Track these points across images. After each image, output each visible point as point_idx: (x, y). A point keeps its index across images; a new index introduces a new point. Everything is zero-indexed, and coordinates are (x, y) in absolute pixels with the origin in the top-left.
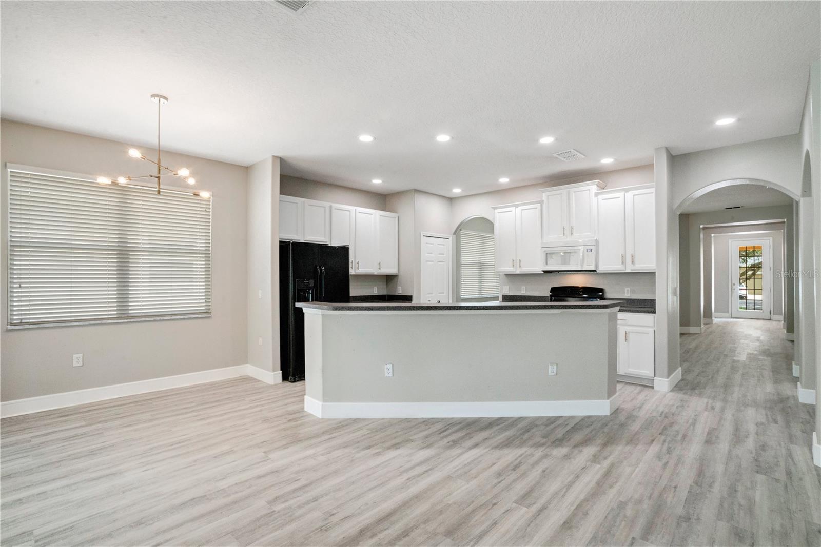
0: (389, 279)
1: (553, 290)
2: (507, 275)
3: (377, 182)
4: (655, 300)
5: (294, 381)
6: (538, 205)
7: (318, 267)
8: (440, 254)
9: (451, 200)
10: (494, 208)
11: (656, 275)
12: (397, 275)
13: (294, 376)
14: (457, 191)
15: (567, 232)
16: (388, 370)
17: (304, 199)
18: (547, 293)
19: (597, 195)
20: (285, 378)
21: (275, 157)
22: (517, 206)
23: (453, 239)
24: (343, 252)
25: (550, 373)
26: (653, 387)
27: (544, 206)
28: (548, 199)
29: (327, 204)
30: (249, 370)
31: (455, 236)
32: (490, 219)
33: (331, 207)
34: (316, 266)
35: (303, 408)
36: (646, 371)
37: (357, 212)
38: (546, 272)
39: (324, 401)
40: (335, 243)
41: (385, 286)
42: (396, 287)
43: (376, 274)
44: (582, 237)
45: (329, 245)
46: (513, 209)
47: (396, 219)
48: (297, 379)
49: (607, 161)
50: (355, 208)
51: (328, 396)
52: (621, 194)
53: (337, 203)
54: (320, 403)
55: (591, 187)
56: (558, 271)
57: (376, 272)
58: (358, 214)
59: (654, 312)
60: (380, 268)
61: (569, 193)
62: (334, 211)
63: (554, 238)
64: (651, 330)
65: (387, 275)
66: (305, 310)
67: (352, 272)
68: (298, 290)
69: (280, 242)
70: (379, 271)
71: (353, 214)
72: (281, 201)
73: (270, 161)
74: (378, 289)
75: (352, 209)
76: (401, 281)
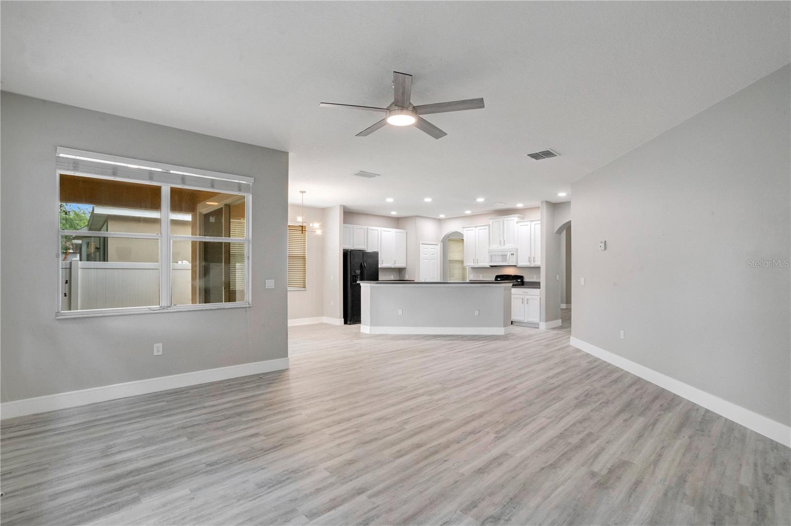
0: (400, 270)
1: (497, 277)
2: (472, 268)
3: (394, 213)
4: (540, 282)
5: (350, 324)
6: (487, 227)
7: (363, 264)
8: (431, 255)
9: (440, 221)
10: (464, 228)
11: (541, 269)
12: (405, 268)
13: (350, 321)
14: (442, 216)
15: (502, 244)
16: (400, 312)
17: (354, 225)
18: (493, 279)
19: (517, 222)
20: (346, 323)
21: (341, 206)
22: (476, 227)
23: (441, 246)
24: (375, 255)
25: (476, 315)
26: (539, 328)
27: (491, 227)
28: (493, 224)
29: (365, 227)
30: (325, 320)
31: (442, 243)
32: (462, 233)
33: (367, 229)
35: (360, 332)
36: (536, 319)
37: (383, 231)
38: (491, 266)
39: (371, 326)
40: (369, 250)
41: (399, 275)
42: (405, 275)
43: (392, 267)
44: (509, 246)
45: (367, 251)
46: (474, 228)
47: (405, 234)
49: (520, 205)
50: (382, 228)
51: (373, 324)
52: (529, 223)
53: (372, 226)
54: (369, 327)
55: (514, 219)
56: (500, 266)
59: (540, 288)
61: (503, 221)
62: (369, 231)
63: (495, 247)
64: (539, 297)
65: (399, 268)
66: (361, 284)
67: (379, 267)
69: (344, 250)
70: (395, 265)
71: (380, 230)
72: (344, 227)
73: (339, 206)
74: (394, 276)
75: (379, 229)
76: (408, 271)
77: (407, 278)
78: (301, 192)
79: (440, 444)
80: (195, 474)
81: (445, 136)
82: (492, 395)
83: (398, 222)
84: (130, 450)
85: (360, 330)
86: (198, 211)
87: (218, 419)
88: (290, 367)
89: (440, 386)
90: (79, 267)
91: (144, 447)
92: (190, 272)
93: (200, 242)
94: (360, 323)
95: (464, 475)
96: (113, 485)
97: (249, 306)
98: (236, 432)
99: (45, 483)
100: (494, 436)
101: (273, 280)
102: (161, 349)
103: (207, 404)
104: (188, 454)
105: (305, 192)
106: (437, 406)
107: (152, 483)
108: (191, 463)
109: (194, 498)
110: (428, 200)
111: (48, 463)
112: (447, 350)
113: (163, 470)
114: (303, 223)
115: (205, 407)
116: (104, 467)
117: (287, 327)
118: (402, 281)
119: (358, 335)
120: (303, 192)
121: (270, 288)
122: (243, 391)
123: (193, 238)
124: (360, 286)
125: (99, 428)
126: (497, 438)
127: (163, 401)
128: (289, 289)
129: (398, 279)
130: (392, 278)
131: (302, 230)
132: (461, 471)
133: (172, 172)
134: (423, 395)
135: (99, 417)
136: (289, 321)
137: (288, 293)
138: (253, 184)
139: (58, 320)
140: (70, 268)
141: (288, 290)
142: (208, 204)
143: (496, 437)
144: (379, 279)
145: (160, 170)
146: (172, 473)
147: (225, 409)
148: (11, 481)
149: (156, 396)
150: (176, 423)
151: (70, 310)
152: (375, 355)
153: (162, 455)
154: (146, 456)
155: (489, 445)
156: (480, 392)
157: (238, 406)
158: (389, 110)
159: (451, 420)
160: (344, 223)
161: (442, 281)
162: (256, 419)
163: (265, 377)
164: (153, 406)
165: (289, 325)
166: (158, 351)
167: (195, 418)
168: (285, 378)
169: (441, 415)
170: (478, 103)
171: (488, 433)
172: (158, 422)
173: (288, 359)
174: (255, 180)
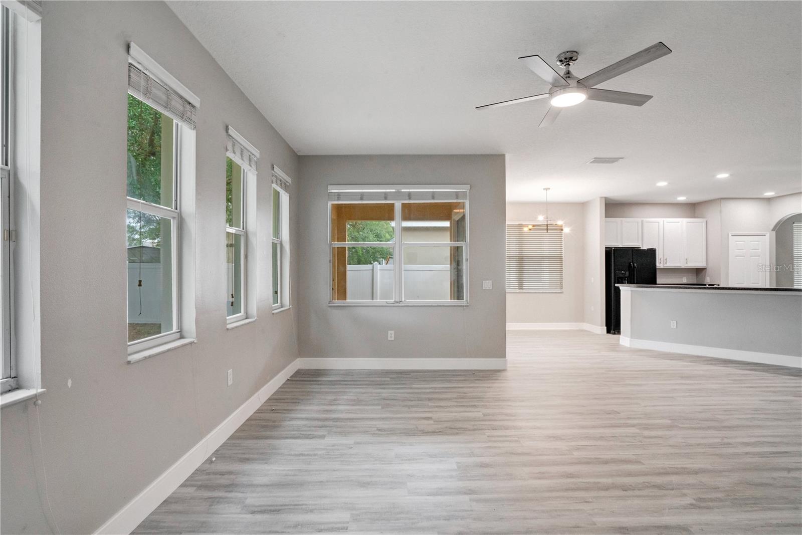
0: (699, 271)
3: (682, 199)
5: (615, 334)
7: (632, 264)
8: (753, 249)
9: (767, 201)
12: (705, 268)
13: (614, 330)
14: (769, 194)
16: (673, 325)
17: (621, 219)
20: (608, 332)
21: (601, 198)
23: (771, 235)
24: (652, 253)
29: (639, 220)
30: (585, 326)
31: (774, 232)
33: (642, 221)
34: (630, 263)
35: (619, 344)
37: (665, 222)
39: (632, 338)
40: (645, 247)
41: (695, 277)
42: (705, 277)
43: (683, 267)
45: (642, 248)
47: (704, 224)
48: (616, 332)
50: (663, 219)
51: (634, 335)
53: (647, 218)
54: (629, 339)
57: (683, 266)
58: (665, 223)
60: (687, 263)
62: (645, 224)
65: (697, 269)
66: (621, 288)
67: (658, 265)
68: (618, 278)
69: (606, 248)
70: (686, 265)
71: (661, 224)
72: (606, 222)
73: (599, 199)
74: (687, 279)
75: (660, 220)
76: (709, 271)
77: (708, 281)
78: (544, 189)
79: (599, 483)
80: (365, 432)
81: (651, 100)
82: (747, 454)
83: (693, 209)
84: (345, 405)
85: (619, 341)
86: (453, 218)
87: (412, 399)
88: (508, 369)
89: (670, 422)
90: (378, 269)
91: (353, 405)
92: (449, 272)
93: (454, 247)
94: (620, 334)
95: (595, 524)
96: (320, 423)
97: (467, 305)
98: (416, 412)
99: (293, 410)
100: (689, 502)
101: (491, 281)
102: (393, 336)
103: (414, 386)
104: (372, 418)
105: (549, 189)
106: (640, 443)
107: (339, 430)
108: (370, 424)
109: (352, 448)
110: (723, 176)
111: (302, 400)
112: (732, 382)
113: (351, 423)
114: (547, 221)
115: (411, 388)
116: (324, 411)
117: (506, 331)
118: (701, 286)
119: (616, 348)
120: (547, 189)
121: (488, 288)
122: (449, 381)
123: (451, 244)
124: (620, 290)
125: (341, 386)
126: (693, 506)
127: (388, 377)
128: (507, 290)
129: (695, 283)
130: (684, 281)
131: (547, 229)
132: (594, 520)
133: (403, 190)
134: (633, 426)
135: (346, 379)
136: (507, 324)
137: (507, 295)
138: (469, 190)
139: (330, 306)
140: (373, 270)
141: (507, 292)
142: (455, 212)
143: (691, 505)
144: (657, 283)
145: (394, 190)
146: (354, 427)
147: (424, 393)
148: (282, 404)
149: (387, 372)
150: (383, 395)
151: (373, 300)
152: (614, 371)
153: (357, 414)
154: (349, 412)
155: (669, 509)
156: (732, 444)
157: (436, 393)
158: (551, 93)
159: (644, 464)
160: (606, 217)
161: (775, 287)
162: (440, 406)
163: (477, 374)
164: (378, 379)
165: (507, 329)
166: (391, 337)
167: (399, 395)
168: (500, 378)
169: (633, 455)
170: (661, 49)
171: (685, 495)
172: (374, 391)
173: (506, 360)
174: (471, 186)
